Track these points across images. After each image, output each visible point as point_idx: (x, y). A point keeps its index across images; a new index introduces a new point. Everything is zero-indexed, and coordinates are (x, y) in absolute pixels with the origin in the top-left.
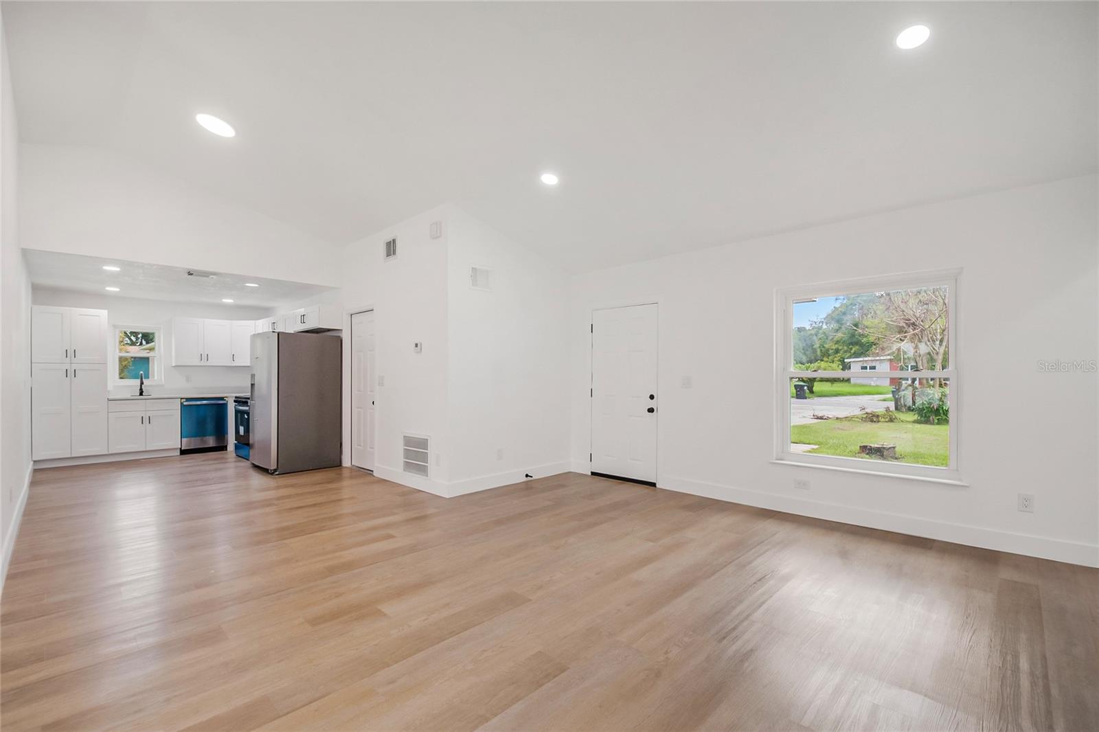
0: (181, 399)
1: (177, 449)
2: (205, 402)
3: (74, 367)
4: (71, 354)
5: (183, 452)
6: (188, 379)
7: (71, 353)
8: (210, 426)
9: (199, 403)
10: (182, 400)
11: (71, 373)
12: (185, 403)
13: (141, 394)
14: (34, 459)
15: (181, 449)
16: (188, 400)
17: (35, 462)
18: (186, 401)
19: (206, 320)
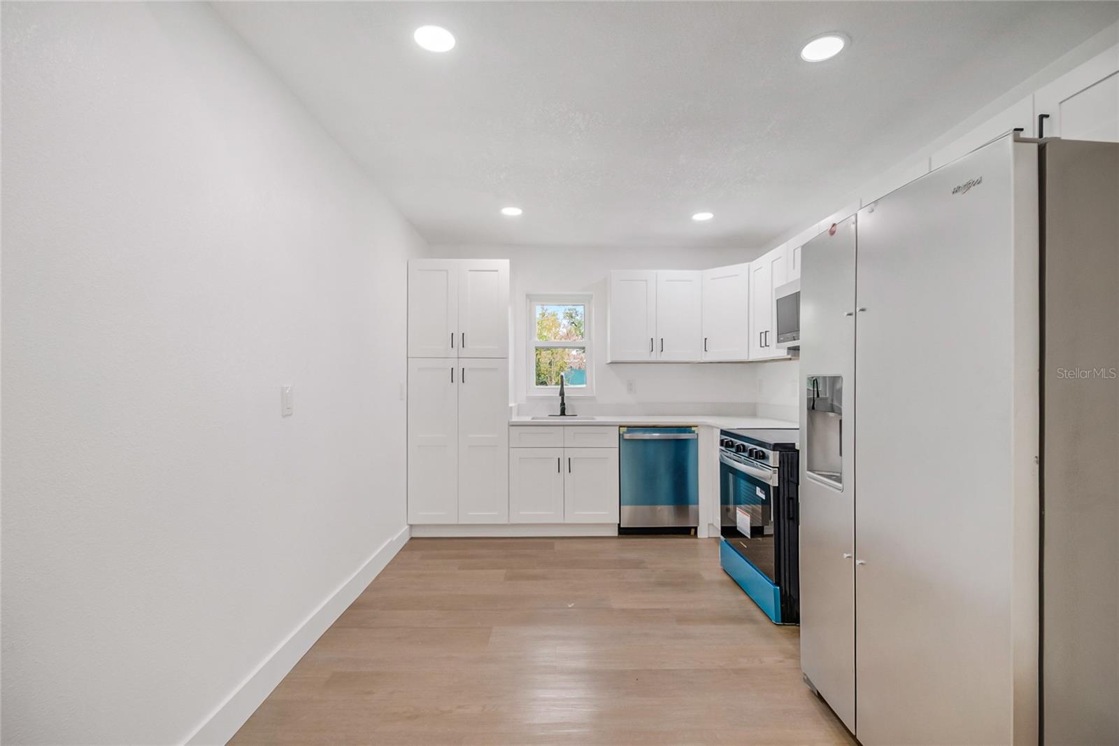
0: (620, 427)
1: (615, 524)
2: (656, 435)
3: (464, 363)
4: (458, 341)
5: (624, 532)
6: (630, 387)
7: (458, 339)
8: (665, 484)
9: (647, 436)
10: (623, 430)
11: (457, 375)
12: (627, 436)
13: (563, 413)
14: (410, 523)
15: (619, 525)
16: (632, 428)
17: (411, 526)
18: (628, 432)
19: (660, 272)
